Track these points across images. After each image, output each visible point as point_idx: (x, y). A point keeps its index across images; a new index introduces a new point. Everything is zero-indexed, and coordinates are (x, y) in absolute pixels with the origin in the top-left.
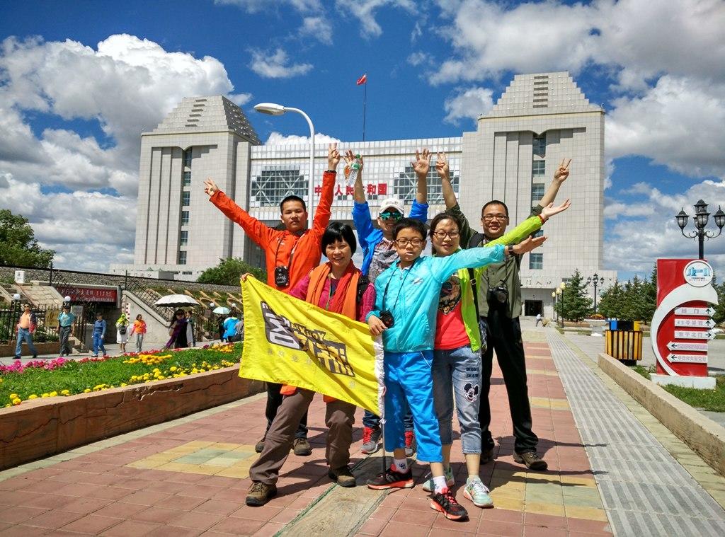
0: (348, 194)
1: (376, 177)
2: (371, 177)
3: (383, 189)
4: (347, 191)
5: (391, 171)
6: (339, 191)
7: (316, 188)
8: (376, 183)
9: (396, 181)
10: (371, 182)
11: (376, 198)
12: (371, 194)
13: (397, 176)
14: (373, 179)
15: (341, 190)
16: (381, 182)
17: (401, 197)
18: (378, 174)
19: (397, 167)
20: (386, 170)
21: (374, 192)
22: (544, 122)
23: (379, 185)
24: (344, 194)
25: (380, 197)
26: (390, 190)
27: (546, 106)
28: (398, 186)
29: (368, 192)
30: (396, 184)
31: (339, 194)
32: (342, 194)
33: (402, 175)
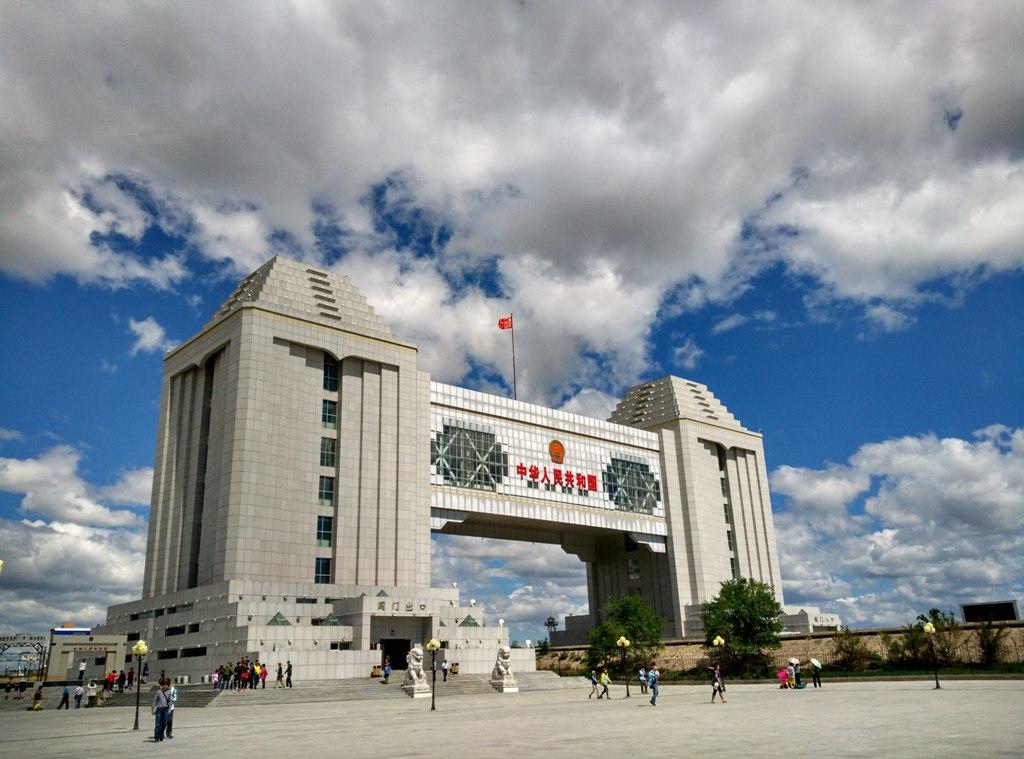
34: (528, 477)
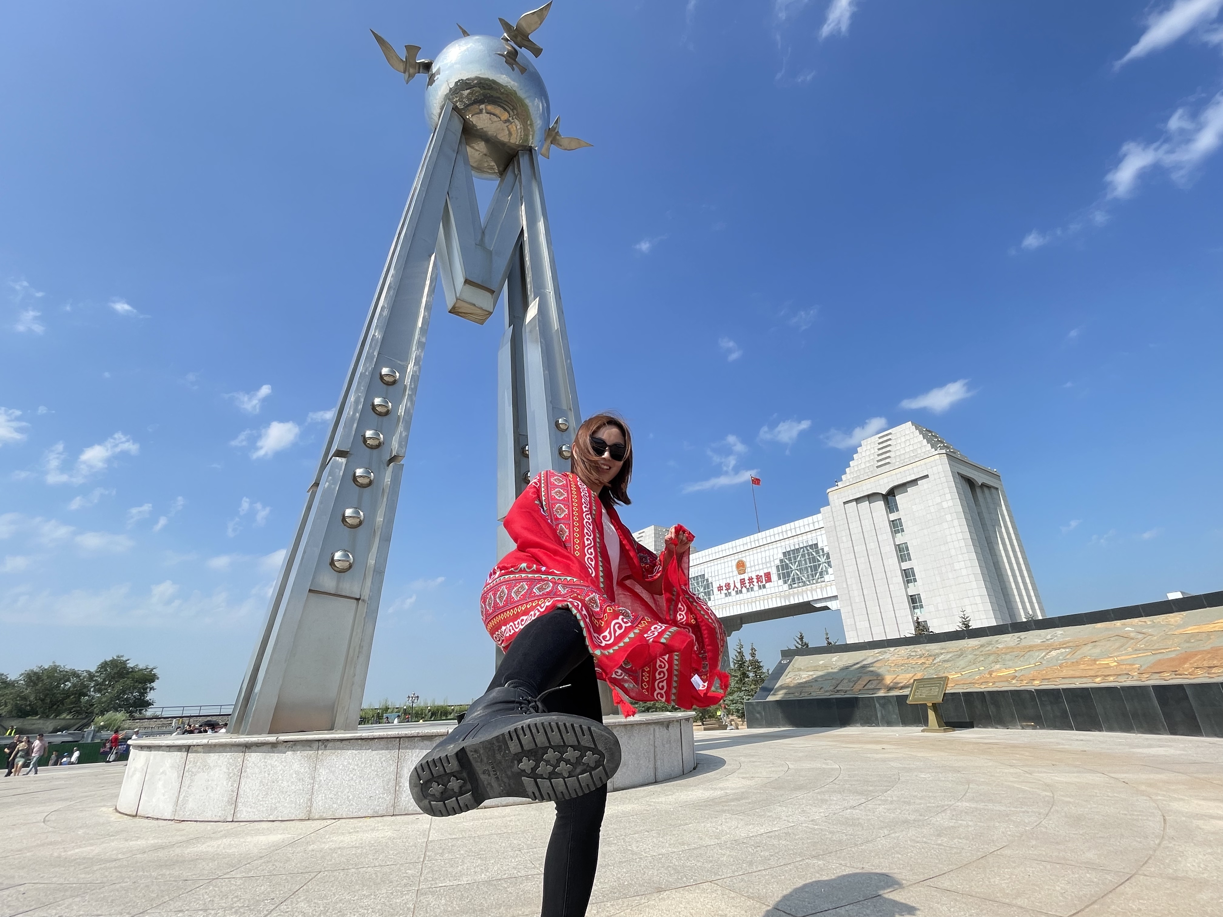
0: (742, 588)
1: (761, 567)
2: (757, 568)
3: (768, 576)
4: (741, 585)
5: (772, 559)
6: (735, 586)
7: (718, 587)
8: (762, 573)
9: (778, 567)
10: (758, 573)
11: (764, 587)
12: (760, 584)
13: (778, 562)
14: (759, 570)
15: (736, 584)
16: (766, 571)
17: (785, 582)
18: (762, 564)
19: (776, 554)
20: (768, 560)
21: (762, 582)
22: (886, 480)
23: (765, 574)
24: (740, 589)
25: (767, 585)
26: (774, 577)
27: (889, 463)
28: (781, 572)
29: (757, 582)
30: (778, 570)
31: (736, 589)
32: (737, 588)
33: (781, 561)
34: (724, 591)
